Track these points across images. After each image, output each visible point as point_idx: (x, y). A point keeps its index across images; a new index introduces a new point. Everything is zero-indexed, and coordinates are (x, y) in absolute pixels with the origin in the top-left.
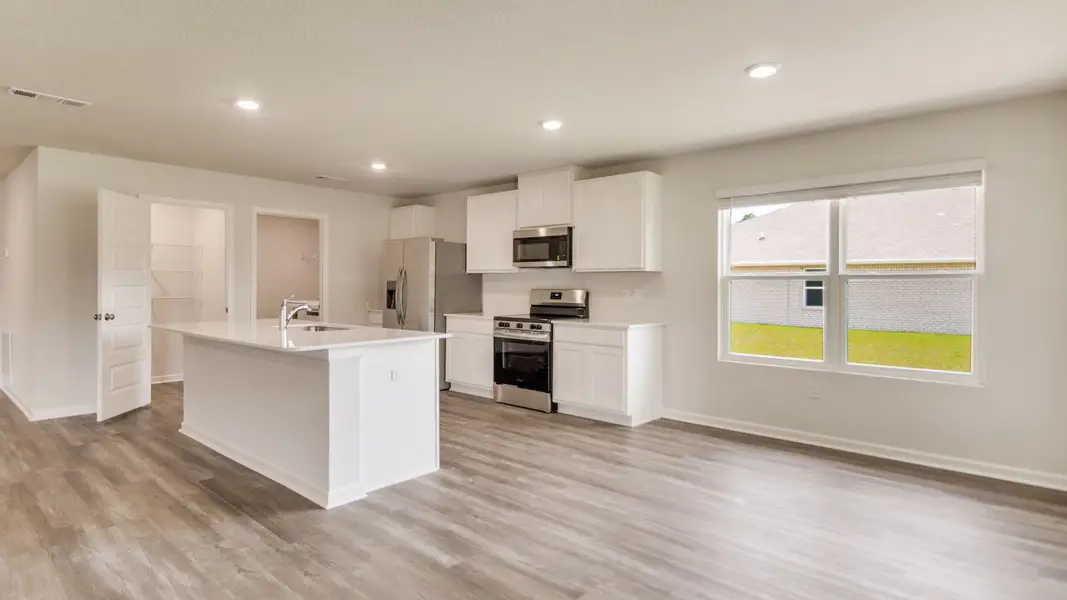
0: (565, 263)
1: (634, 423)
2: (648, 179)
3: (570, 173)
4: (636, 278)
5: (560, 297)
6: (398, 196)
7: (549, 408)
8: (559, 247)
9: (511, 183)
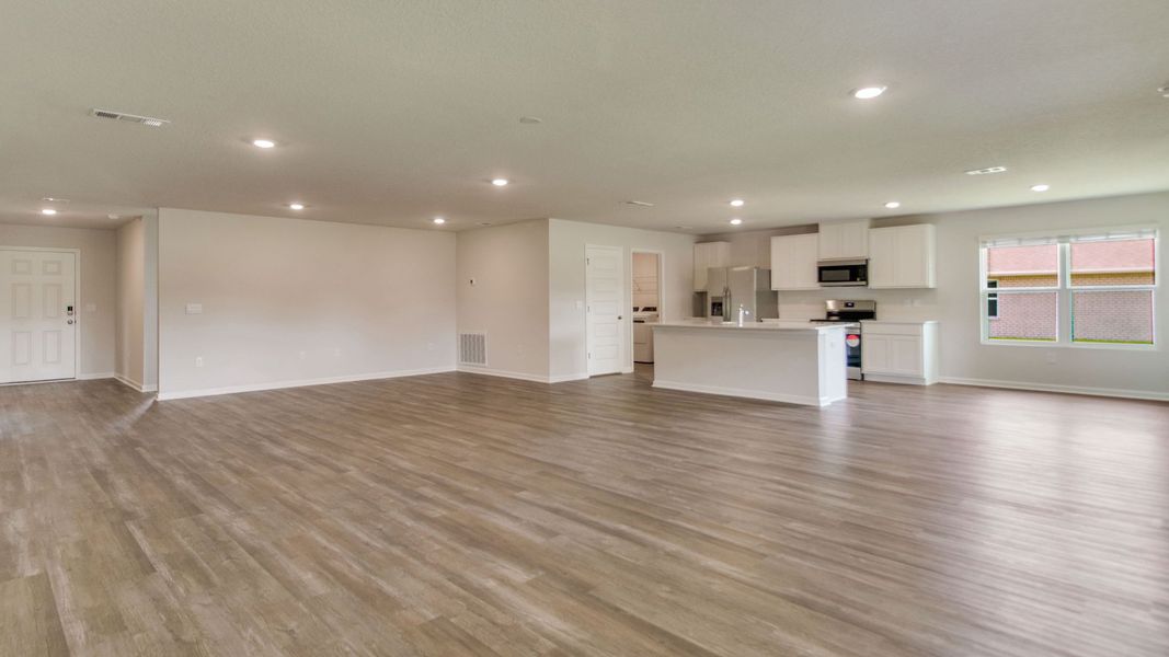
0: (864, 283)
1: (928, 383)
2: (929, 229)
3: (866, 224)
4: (921, 292)
5: (853, 306)
6: (702, 235)
7: (860, 378)
8: (857, 272)
9: (813, 228)
